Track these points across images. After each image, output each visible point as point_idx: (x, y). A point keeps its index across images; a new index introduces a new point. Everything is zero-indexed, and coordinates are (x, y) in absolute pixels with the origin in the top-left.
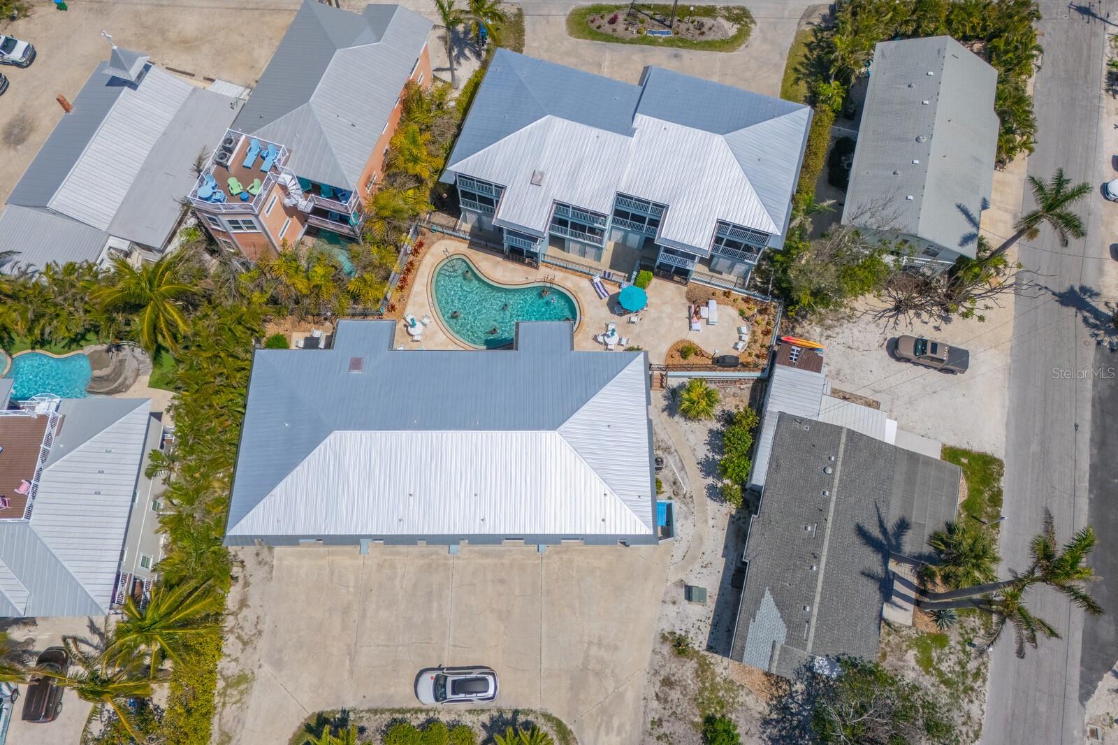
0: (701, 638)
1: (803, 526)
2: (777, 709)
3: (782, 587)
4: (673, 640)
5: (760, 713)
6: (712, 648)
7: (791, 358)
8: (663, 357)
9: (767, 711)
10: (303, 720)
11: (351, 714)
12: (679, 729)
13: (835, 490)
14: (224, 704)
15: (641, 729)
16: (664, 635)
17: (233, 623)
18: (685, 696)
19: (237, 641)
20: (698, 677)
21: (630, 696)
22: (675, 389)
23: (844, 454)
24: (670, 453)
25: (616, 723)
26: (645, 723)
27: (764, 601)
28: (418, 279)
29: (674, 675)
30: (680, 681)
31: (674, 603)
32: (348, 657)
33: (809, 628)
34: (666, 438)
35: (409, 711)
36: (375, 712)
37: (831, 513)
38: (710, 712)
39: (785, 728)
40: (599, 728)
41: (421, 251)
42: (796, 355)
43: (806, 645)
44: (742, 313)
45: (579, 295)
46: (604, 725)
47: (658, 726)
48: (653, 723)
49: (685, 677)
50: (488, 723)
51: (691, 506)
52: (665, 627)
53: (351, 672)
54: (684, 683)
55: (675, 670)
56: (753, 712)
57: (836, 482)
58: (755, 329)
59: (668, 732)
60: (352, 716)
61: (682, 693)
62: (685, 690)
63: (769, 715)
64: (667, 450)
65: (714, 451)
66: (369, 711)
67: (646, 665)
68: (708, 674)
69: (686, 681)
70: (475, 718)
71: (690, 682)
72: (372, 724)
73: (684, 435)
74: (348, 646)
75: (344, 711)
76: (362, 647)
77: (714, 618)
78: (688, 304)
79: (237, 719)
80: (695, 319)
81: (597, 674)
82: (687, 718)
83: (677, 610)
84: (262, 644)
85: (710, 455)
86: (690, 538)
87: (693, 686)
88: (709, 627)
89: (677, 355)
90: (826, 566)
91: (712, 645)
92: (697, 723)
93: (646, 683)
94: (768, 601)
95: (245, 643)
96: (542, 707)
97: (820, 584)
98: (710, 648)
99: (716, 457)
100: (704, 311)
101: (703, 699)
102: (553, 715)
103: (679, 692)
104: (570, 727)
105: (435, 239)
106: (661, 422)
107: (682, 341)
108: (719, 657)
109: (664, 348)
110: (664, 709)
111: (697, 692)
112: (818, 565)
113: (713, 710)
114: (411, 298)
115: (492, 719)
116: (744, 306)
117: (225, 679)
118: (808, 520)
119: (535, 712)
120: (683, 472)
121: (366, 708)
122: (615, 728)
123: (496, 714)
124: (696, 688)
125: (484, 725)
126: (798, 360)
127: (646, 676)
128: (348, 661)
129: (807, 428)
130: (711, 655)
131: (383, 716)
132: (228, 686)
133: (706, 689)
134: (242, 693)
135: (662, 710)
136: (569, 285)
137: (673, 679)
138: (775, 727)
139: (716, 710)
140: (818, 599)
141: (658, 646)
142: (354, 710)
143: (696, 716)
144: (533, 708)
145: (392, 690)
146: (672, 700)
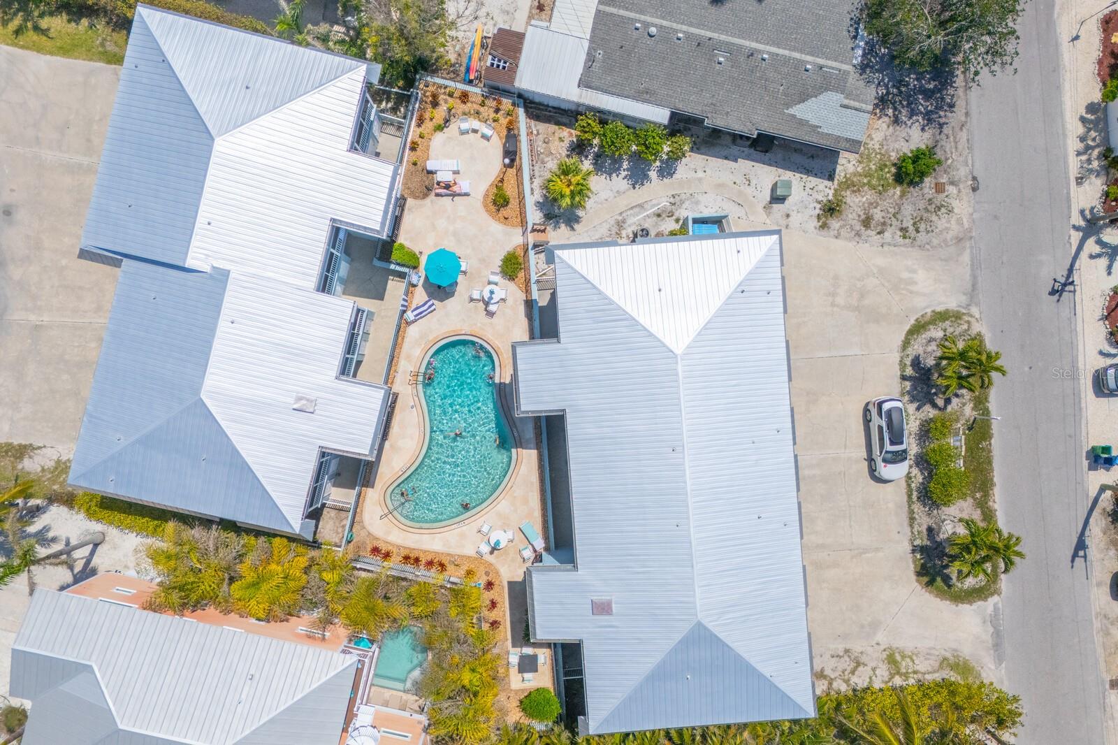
0: (821, 187)
1: (718, 66)
2: (883, 109)
3: (786, 95)
4: (826, 217)
5: (888, 127)
6: (830, 176)
7: (504, 68)
8: (509, 229)
9: (886, 119)
10: (924, 590)
11: (915, 544)
12: (908, 210)
13: (675, 26)
14: (915, 672)
15: (910, 249)
16: (821, 227)
17: (840, 682)
18: (878, 204)
19: (856, 673)
20: (859, 190)
21: (880, 261)
22: (545, 215)
23: (631, 10)
24: (624, 221)
25: (905, 275)
26: (905, 245)
27: (799, 115)
28: (425, 547)
29: (859, 216)
30: (865, 210)
31: (788, 216)
32: (863, 556)
33: (827, 67)
34: (606, 226)
35: (909, 485)
36: (912, 520)
37: (702, 32)
38: (890, 178)
39: (900, 101)
40: (911, 292)
41: (384, 548)
42: (499, 61)
43: (845, 71)
44: (439, 128)
45: (431, 338)
46: (909, 287)
47: (907, 231)
48: (905, 237)
49: (861, 204)
50: (916, 405)
51: (683, 196)
52: (813, 225)
53: (877, 550)
54: (866, 205)
55: (854, 214)
56: (887, 133)
57: (665, 23)
58: (459, 112)
59: (912, 222)
60: (918, 542)
61: (875, 208)
62: (872, 204)
63: (890, 117)
64: (620, 225)
65: (619, 169)
66: (911, 526)
67: (850, 244)
68: (855, 179)
69: (864, 203)
70: (912, 418)
71: (864, 199)
72: (924, 521)
73: (601, 203)
74: (852, 557)
75: (913, 551)
76: (852, 543)
77: (801, 173)
78: (432, 196)
79: (928, 657)
80: (455, 189)
81: (862, 296)
82: (898, 202)
83: (795, 212)
84: (857, 647)
85: (624, 174)
86: (719, 198)
87: (868, 196)
88: (810, 178)
89: (504, 212)
90: (761, 43)
91: (827, 174)
92: (901, 191)
93: (867, 245)
94: (799, 111)
95: (858, 664)
96: (896, 350)
97: (781, 51)
98: (831, 178)
99: (625, 167)
100: (443, 176)
101: (879, 185)
102: (903, 339)
103: (875, 210)
104: (913, 322)
105: (363, 533)
106: (587, 232)
107: (485, 206)
108: (839, 168)
109: (496, 227)
110: (891, 225)
111: (873, 191)
112: (759, 51)
113: (888, 175)
114: (452, 551)
115: (912, 402)
116: (428, 126)
117: (892, 676)
118: (710, 60)
119: (902, 358)
120: (646, 206)
121: (909, 529)
122: (911, 275)
123: (906, 398)
124: (870, 192)
125: (918, 409)
126: (506, 58)
127: (860, 244)
128: (867, 555)
129: (599, 54)
130: (837, 177)
131: (916, 510)
132: (898, 673)
133: (869, 182)
134: (903, 657)
135: (893, 227)
136: (417, 352)
137: (863, 217)
138: (900, 112)
139: (888, 172)
140: (797, 55)
141: (832, 233)
142: (912, 541)
143: (895, 193)
144: (899, 359)
145: (891, 505)
146: (883, 218)
